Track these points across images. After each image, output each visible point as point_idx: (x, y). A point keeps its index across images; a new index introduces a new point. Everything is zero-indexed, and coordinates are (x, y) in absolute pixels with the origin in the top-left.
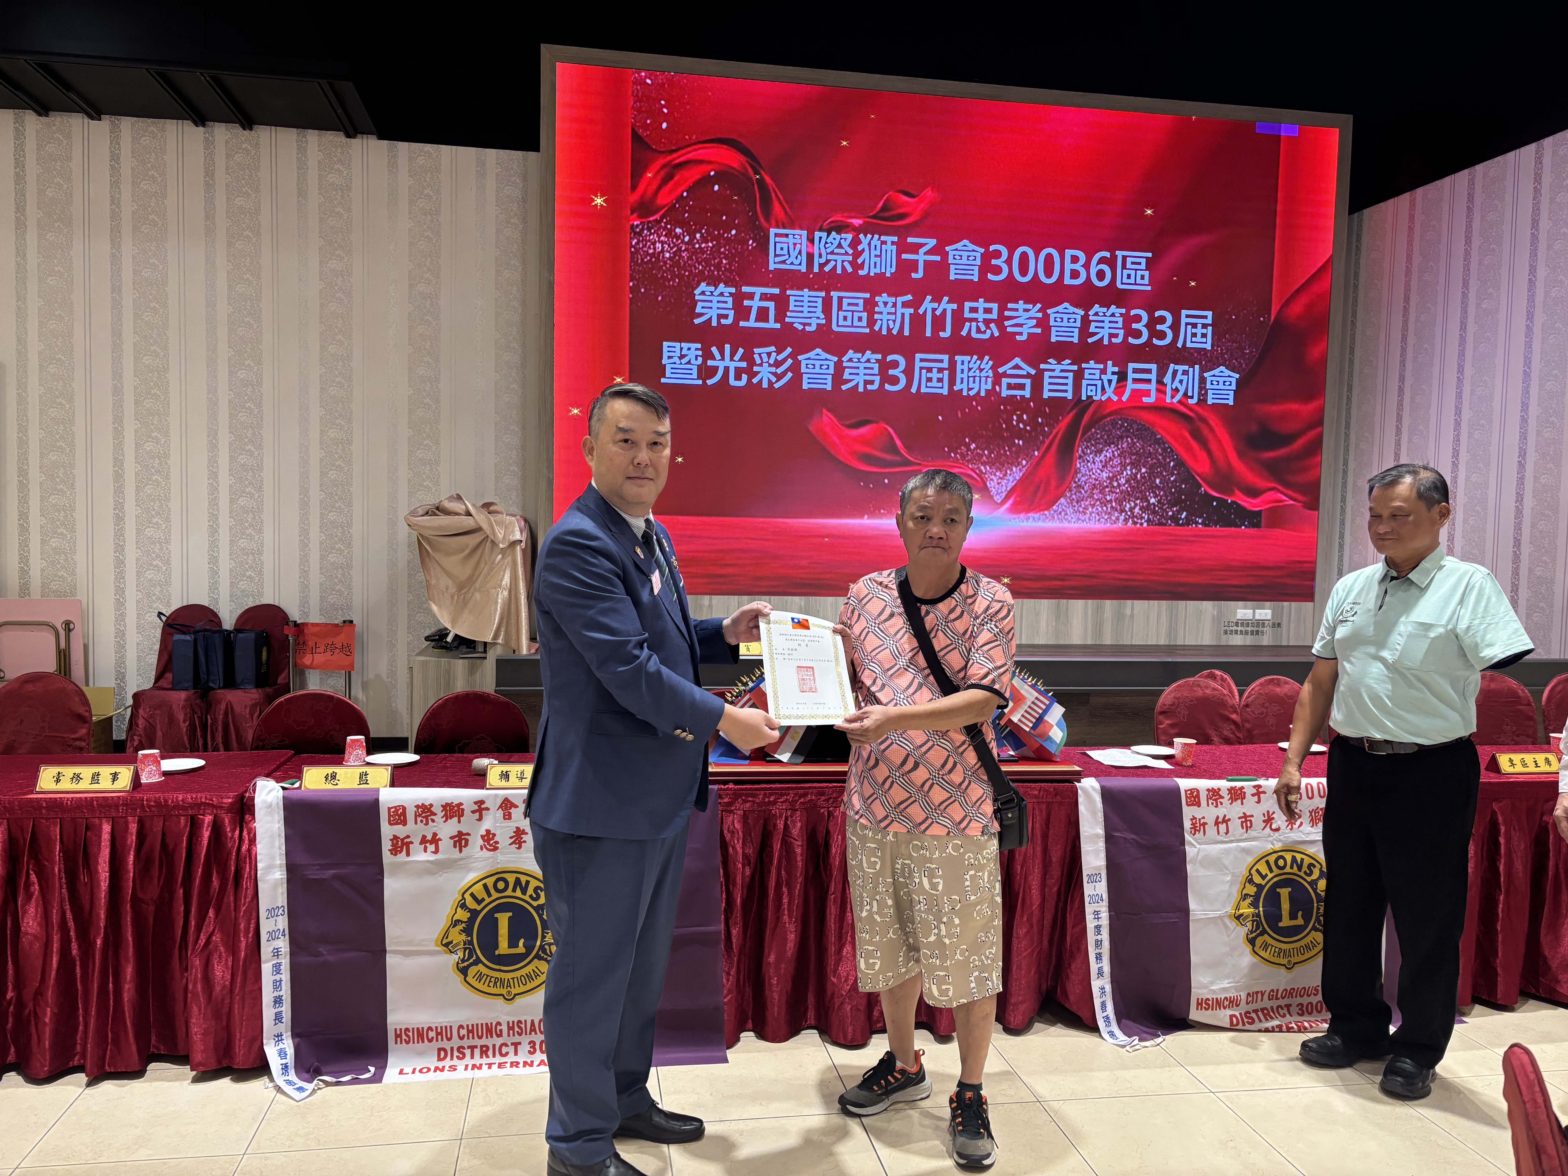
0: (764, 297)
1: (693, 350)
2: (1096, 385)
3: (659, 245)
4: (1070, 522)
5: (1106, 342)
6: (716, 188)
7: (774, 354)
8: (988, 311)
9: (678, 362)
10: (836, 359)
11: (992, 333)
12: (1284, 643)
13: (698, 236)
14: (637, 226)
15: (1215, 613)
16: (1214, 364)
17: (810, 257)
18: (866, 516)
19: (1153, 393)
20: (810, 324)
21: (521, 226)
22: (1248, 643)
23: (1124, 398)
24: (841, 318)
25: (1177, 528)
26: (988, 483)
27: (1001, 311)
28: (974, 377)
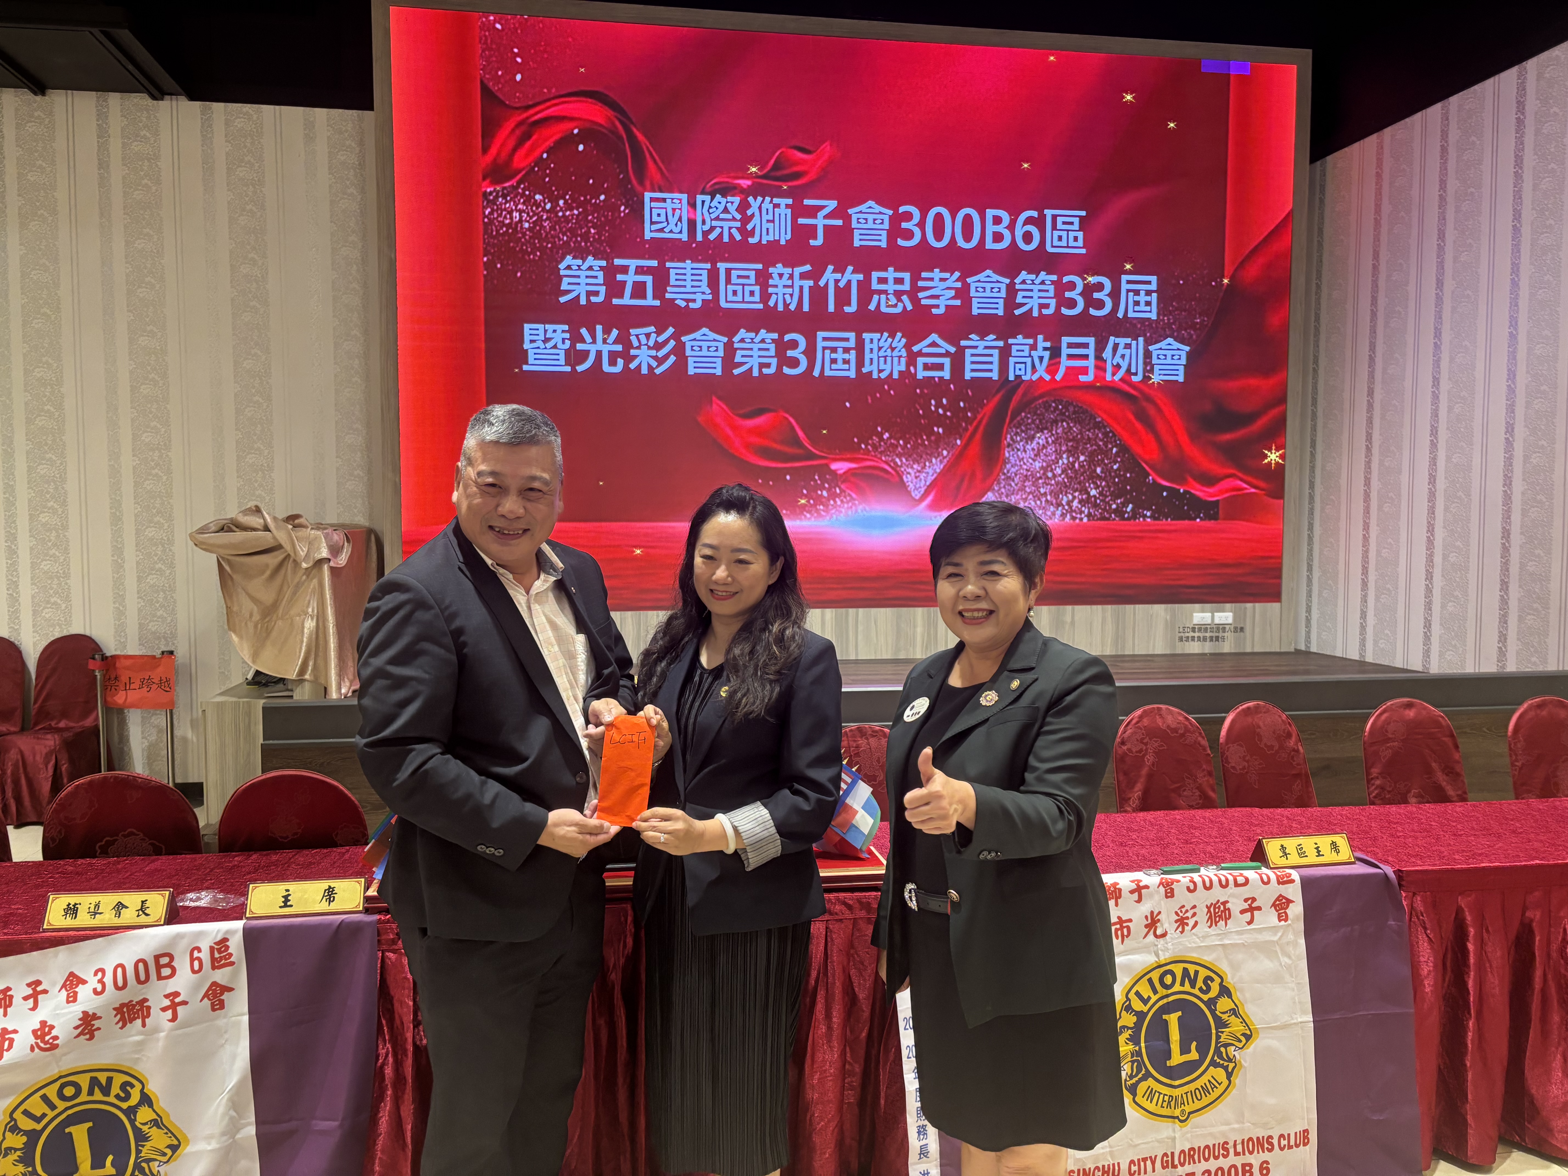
0: (640, 270)
1: (559, 333)
2: (1025, 363)
3: (516, 215)
5: (1035, 314)
6: (581, 147)
7: (654, 336)
8: (900, 281)
9: (542, 346)
10: (725, 339)
11: (905, 307)
12: (1248, 650)
13: (561, 202)
14: (491, 193)
15: (1168, 617)
16: (1161, 336)
17: (692, 224)
19: (1091, 371)
20: (694, 301)
21: (359, 197)
22: (1207, 651)
23: (1059, 377)
24: (730, 293)
25: (1122, 522)
26: (904, 477)
27: (914, 281)
28: (885, 357)
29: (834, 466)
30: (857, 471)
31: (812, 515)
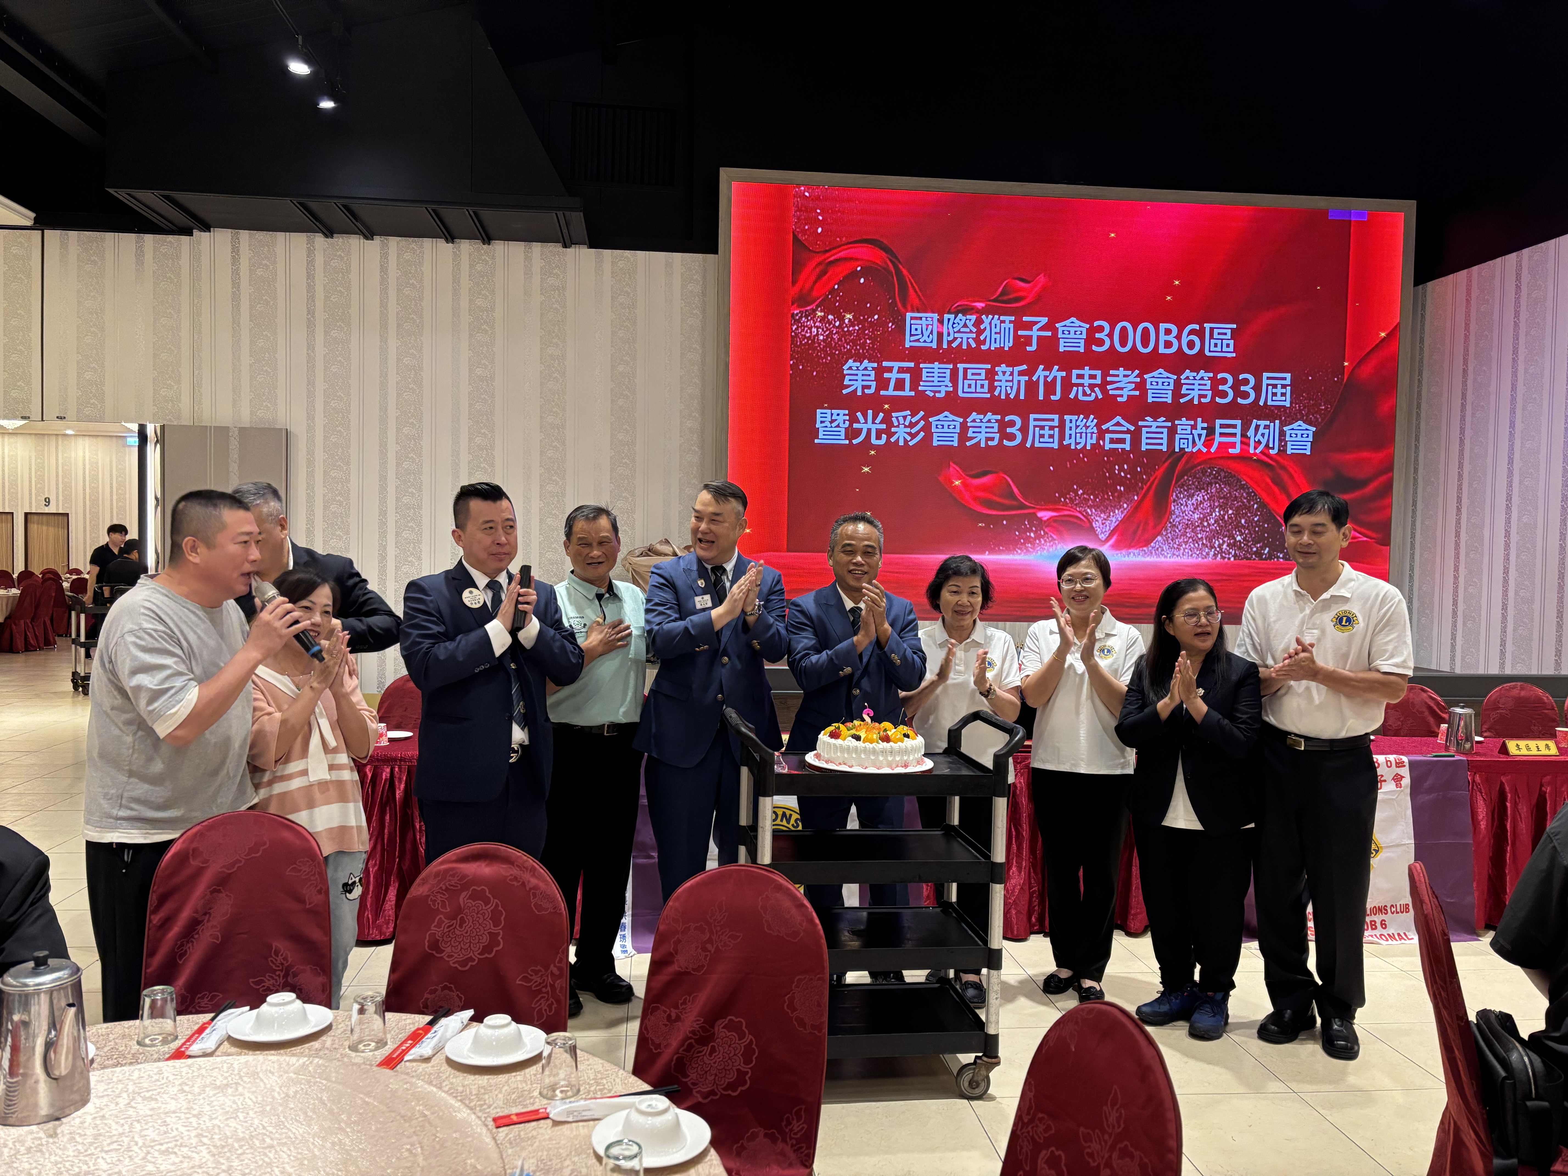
0: (901, 370)
1: (841, 416)
2: (1187, 439)
3: (814, 330)
4: (1165, 557)
5: (1196, 402)
6: (862, 281)
7: (909, 417)
8: (1093, 377)
9: (829, 425)
10: (961, 420)
11: (1097, 396)
13: (846, 321)
14: (797, 314)
16: (1293, 419)
17: (940, 335)
19: (1238, 446)
20: (939, 392)
21: (702, 316)
23: (1213, 450)
24: (966, 386)
26: (1093, 522)
27: (1104, 377)
28: (1081, 433)
29: (1040, 514)
30: (1058, 519)
31: (1023, 551)
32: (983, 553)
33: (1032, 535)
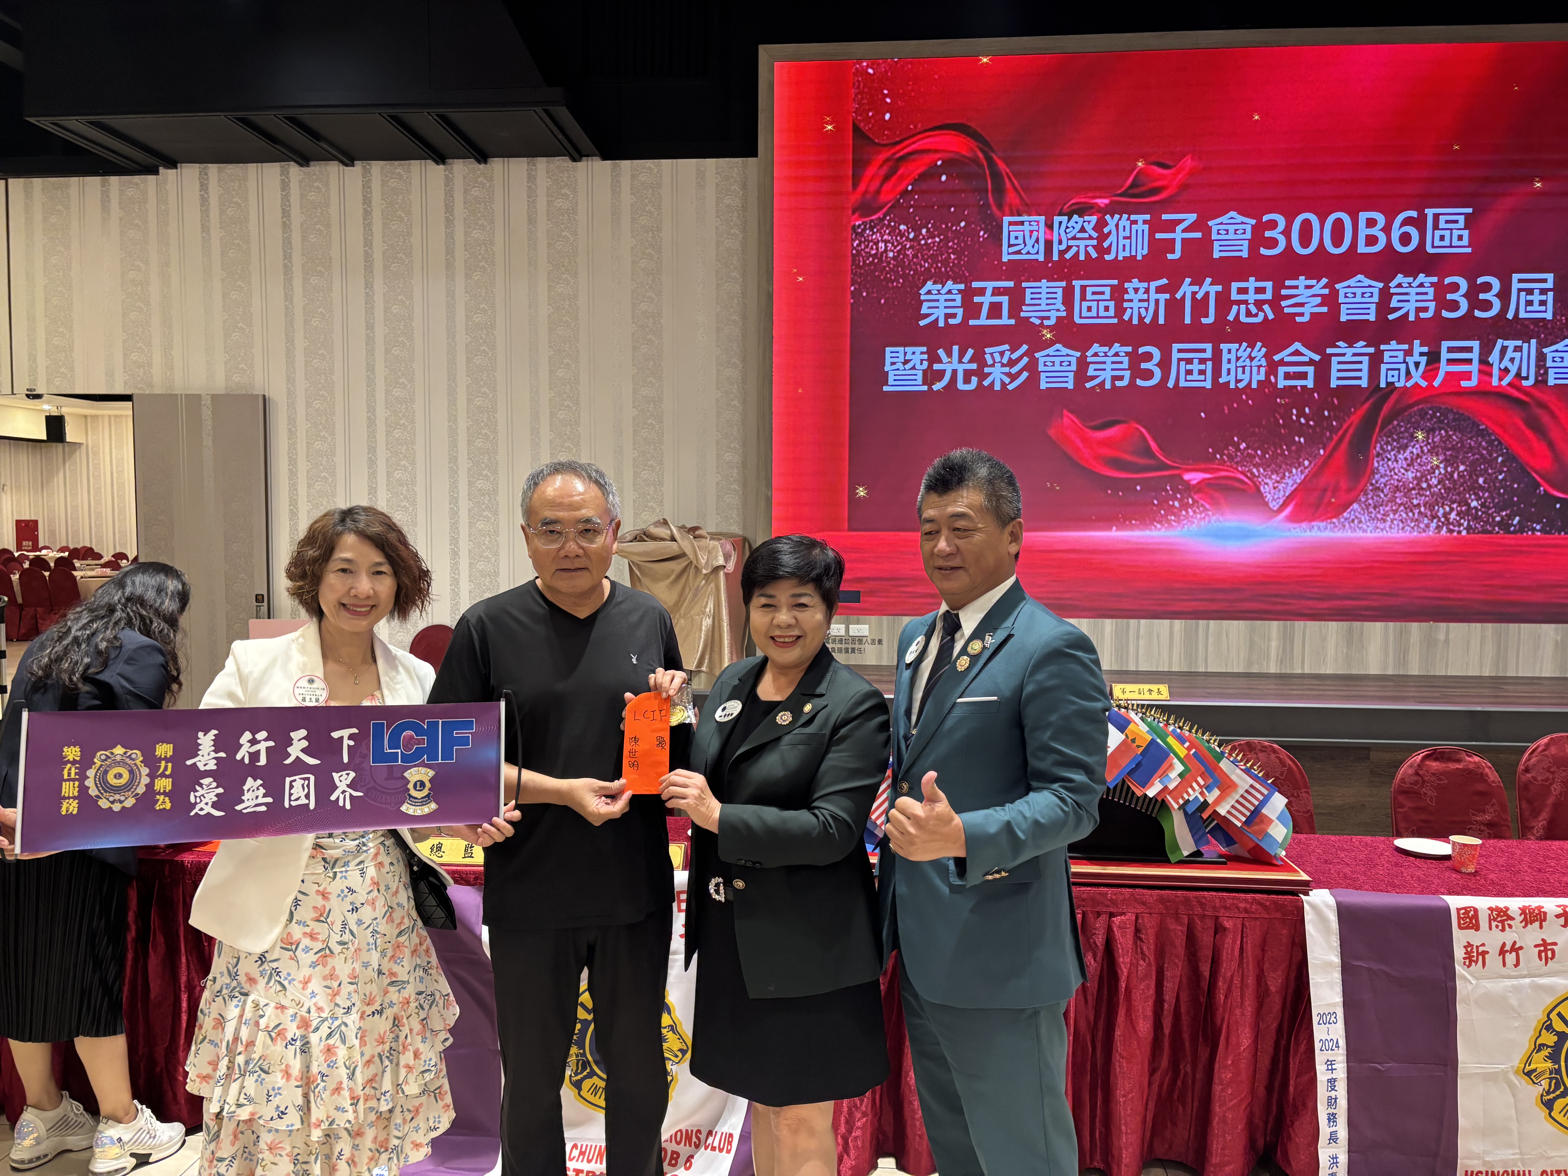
0: (997, 292)
1: (917, 354)
2: (1399, 370)
3: (882, 245)
4: (1365, 531)
6: (944, 178)
8: (1261, 290)
9: (901, 367)
10: (1078, 354)
11: (1266, 316)
13: (924, 231)
14: (859, 226)
16: (1558, 337)
17: (1049, 244)
18: (1114, 528)
19: (1475, 376)
20: (1048, 318)
21: (742, 236)
23: (1436, 384)
24: (1084, 309)
25: (1506, 535)
26: (1262, 488)
27: (1277, 289)
28: (1244, 367)
29: (1187, 477)
30: (1211, 482)
31: (1163, 525)
32: (1110, 529)
33: (1177, 504)
